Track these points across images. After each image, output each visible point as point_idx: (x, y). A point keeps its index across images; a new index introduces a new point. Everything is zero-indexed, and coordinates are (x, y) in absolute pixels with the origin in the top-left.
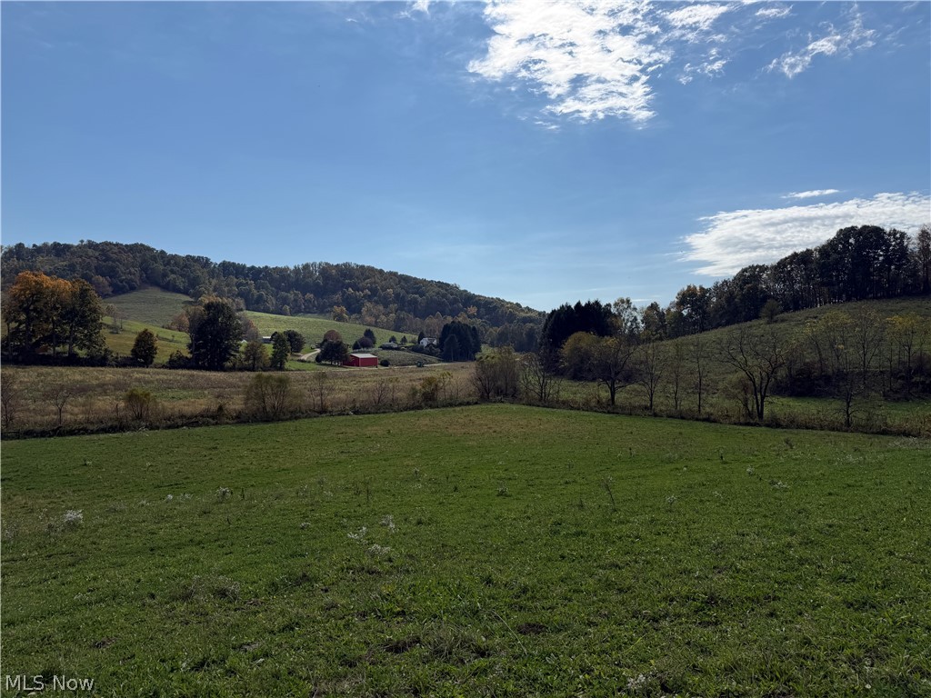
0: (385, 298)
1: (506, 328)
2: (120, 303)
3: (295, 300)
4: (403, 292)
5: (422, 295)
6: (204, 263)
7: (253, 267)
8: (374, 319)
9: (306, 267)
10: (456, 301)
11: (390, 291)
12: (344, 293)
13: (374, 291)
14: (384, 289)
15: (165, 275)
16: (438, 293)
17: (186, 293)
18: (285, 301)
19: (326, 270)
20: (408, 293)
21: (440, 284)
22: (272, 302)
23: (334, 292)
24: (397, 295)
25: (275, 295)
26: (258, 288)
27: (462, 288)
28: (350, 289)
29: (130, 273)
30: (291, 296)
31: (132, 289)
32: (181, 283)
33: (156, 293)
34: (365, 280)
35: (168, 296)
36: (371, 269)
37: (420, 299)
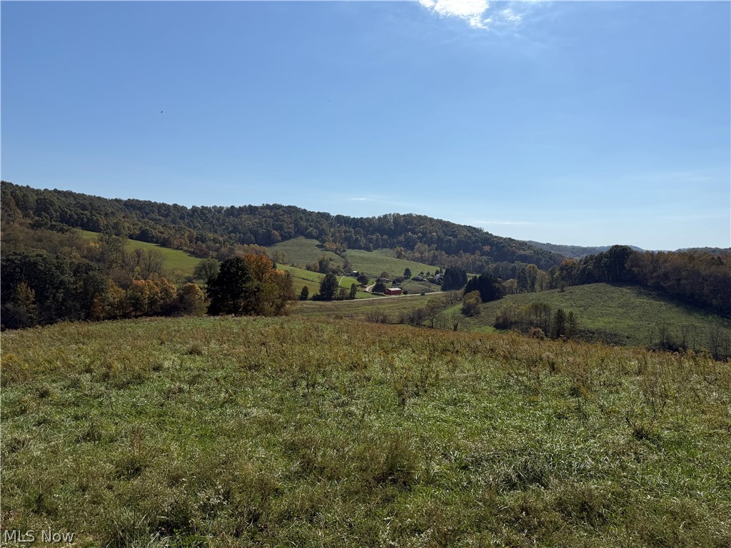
0: (431, 238)
1: (498, 265)
2: (285, 246)
3: (377, 240)
4: (442, 235)
5: (455, 236)
6: (325, 216)
7: (354, 218)
8: (420, 255)
9: (385, 216)
10: (476, 242)
11: (434, 234)
12: (406, 235)
13: (424, 234)
14: (430, 233)
15: (307, 229)
16: (466, 236)
17: (317, 238)
18: (370, 241)
19: (397, 217)
20: (446, 235)
21: (470, 229)
22: (363, 241)
23: (400, 235)
24: (439, 237)
25: (365, 236)
26: (355, 233)
27: (485, 231)
28: (410, 233)
29: (289, 228)
30: (374, 237)
31: (291, 237)
32: (315, 232)
33: (302, 240)
34: (420, 226)
35: (309, 241)
36: (425, 218)
37: (453, 240)
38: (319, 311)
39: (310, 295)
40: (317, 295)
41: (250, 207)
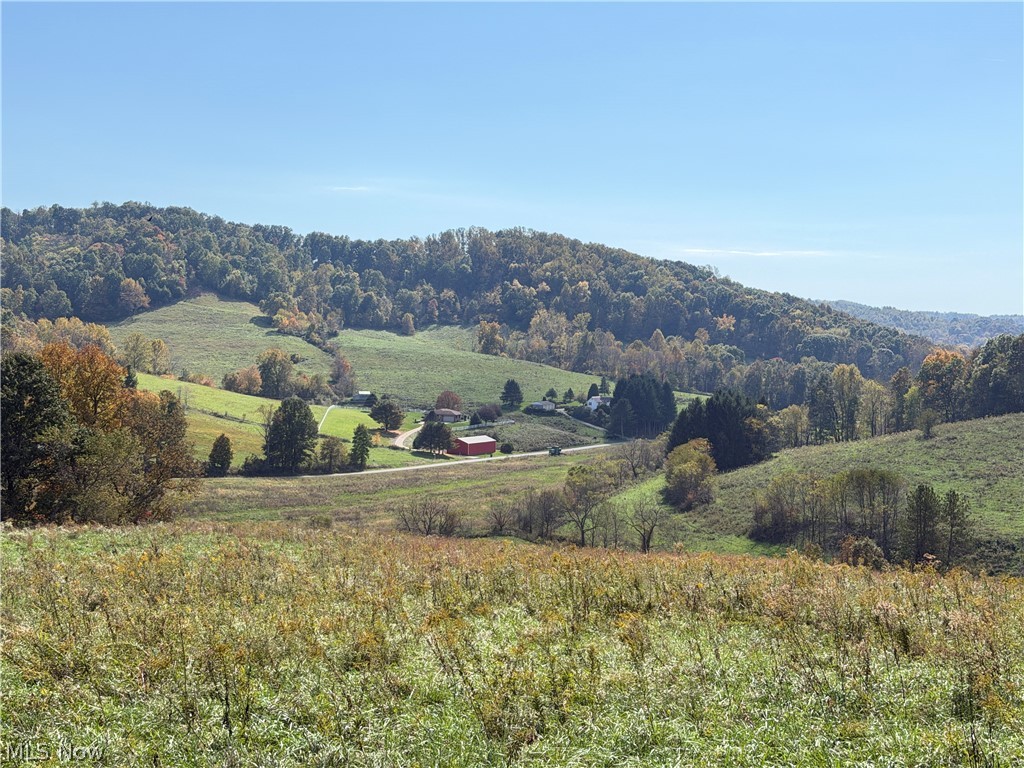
0: (575, 296)
1: (758, 369)
2: (160, 322)
3: (425, 302)
4: (606, 288)
5: (640, 290)
6: (280, 237)
7: (359, 243)
8: (544, 344)
9: (447, 237)
10: (698, 305)
11: (584, 284)
12: (505, 289)
13: (556, 285)
14: (573, 282)
15: (224, 272)
16: (669, 289)
17: (254, 299)
18: (406, 305)
19: (478, 243)
20: (615, 287)
21: (680, 269)
22: (386, 306)
23: (490, 288)
24: (595, 293)
25: (392, 292)
26: (364, 285)
27: (722, 275)
28: (516, 282)
29: (173, 270)
30: (417, 295)
31: (176, 297)
32: (248, 282)
33: (210, 303)
34: (543, 262)
35: (230, 308)
36: (558, 241)
37: (634, 300)
38: (261, 507)
39: (237, 462)
40: (256, 461)
41: (57, 211)
